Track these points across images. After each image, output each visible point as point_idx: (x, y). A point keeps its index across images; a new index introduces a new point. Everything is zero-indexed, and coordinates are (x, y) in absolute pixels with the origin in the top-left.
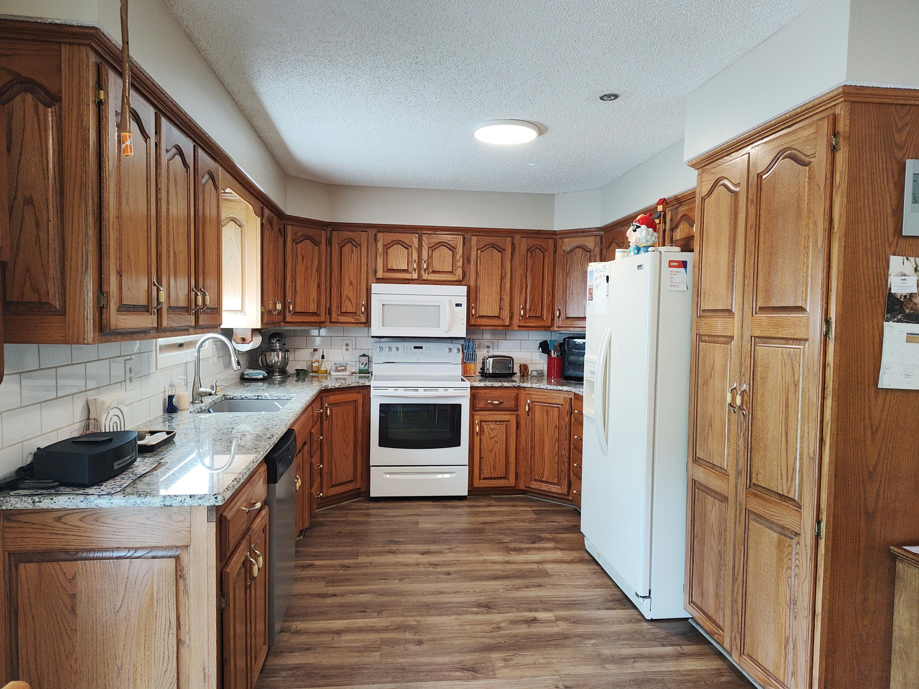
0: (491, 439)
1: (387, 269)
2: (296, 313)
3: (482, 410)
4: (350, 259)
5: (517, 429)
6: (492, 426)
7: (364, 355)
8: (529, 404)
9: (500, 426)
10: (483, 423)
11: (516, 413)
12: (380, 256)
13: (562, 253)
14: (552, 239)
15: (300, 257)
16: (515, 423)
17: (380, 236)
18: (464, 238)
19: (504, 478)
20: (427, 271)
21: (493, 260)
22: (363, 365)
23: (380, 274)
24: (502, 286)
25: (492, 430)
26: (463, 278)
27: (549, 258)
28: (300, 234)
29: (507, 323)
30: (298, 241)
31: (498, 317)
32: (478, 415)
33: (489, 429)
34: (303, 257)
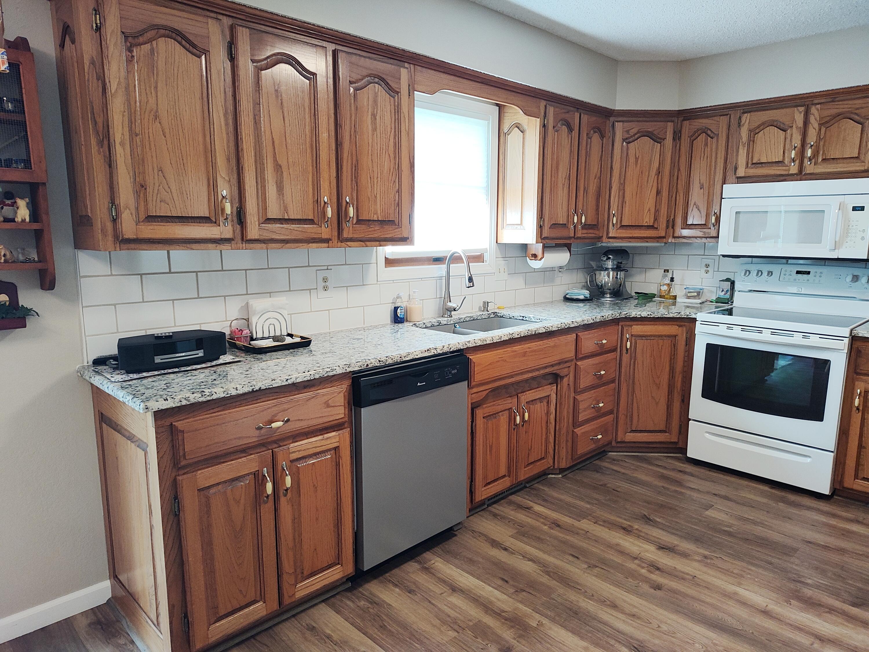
1: (753, 164)
2: (622, 227)
4: (703, 155)
7: (728, 280)
12: (744, 146)
15: (632, 160)
17: (746, 118)
20: (813, 161)
22: (723, 293)
23: (741, 172)
28: (634, 131)
30: (631, 140)
32: (862, 380)
34: (637, 159)
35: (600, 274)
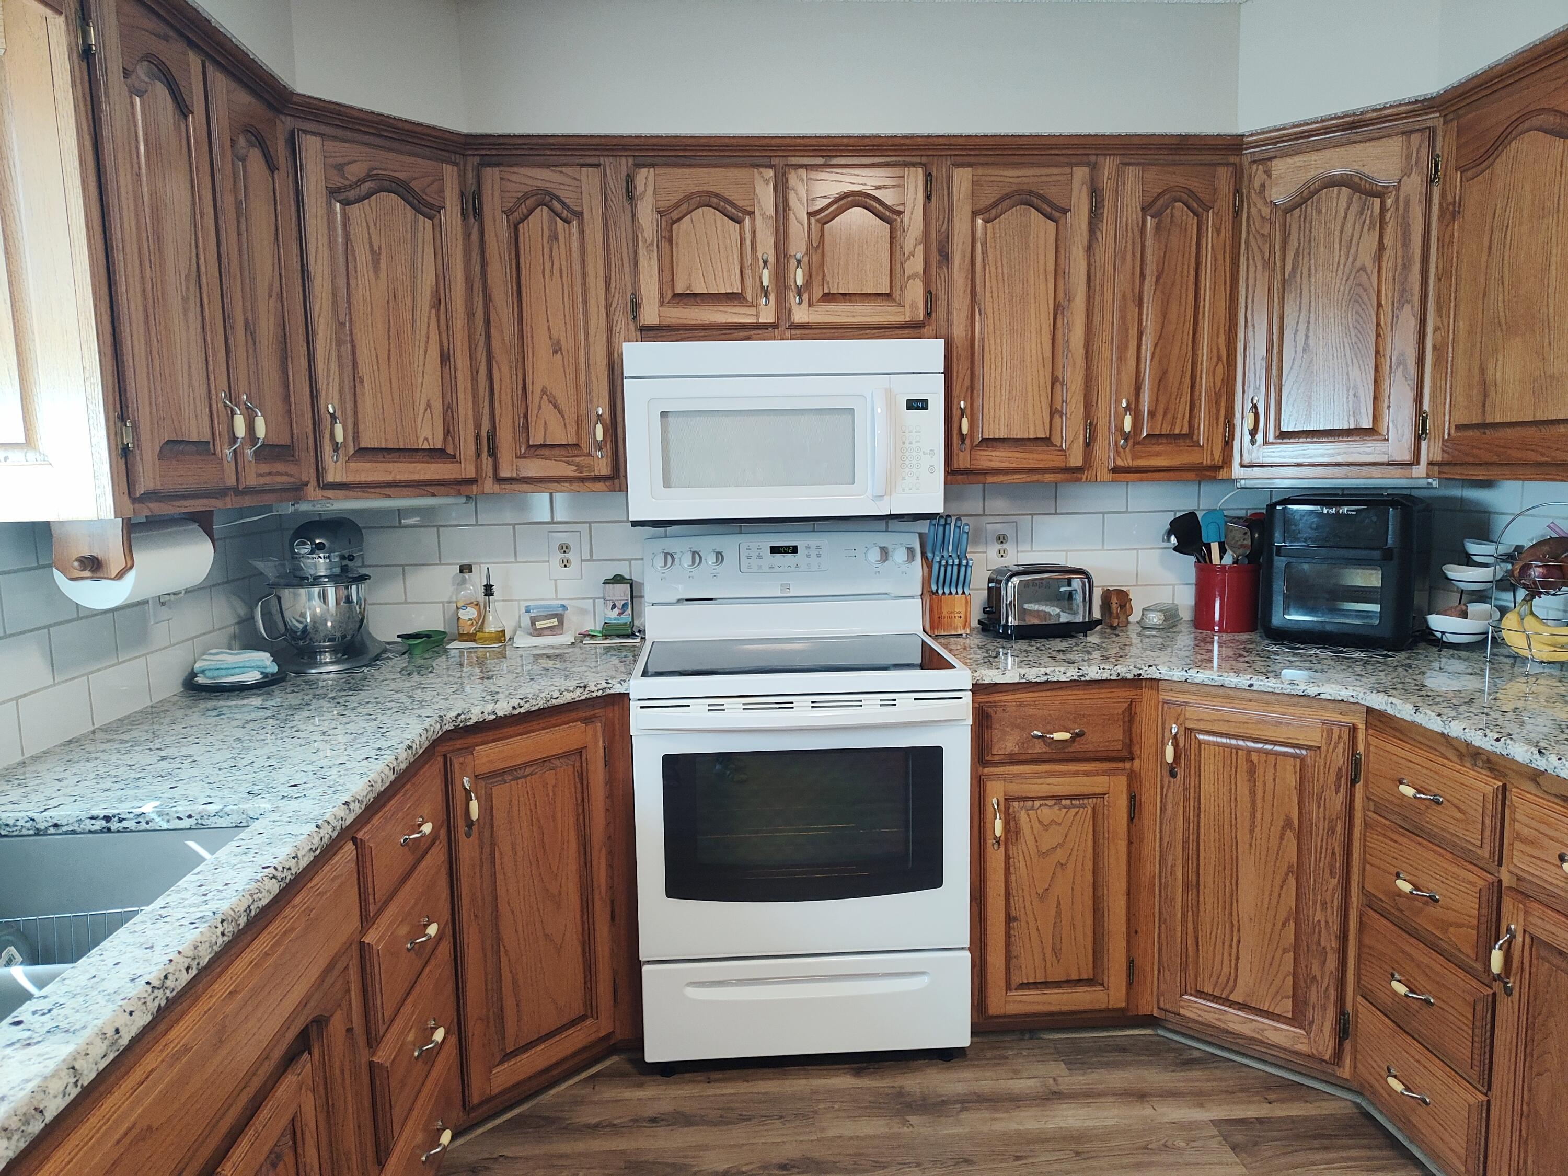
0: (1043, 855)
1: (675, 295)
2: (363, 453)
3: (1012, 760)
4: (548, 265)
5: (1131, 819)
6: (1048, 813)
7: (618, 579)
8: (1175, 738)
9: (1074, 811)
10: (1016, 804)
11: (1128, 765)
12: (650, 251)
13: (1266, 211)
14: (1227, 164)
15: (362, 256)
16: (1123, 802)
17: (645, 179)
18: (928, 177)
19: (1090, 982)
20: (805, 297)
21: (1027, 247)
22: (616, 611)
23: (650, 314)
24: (1059, 334)
25: (1046, 827)
26: (928, 314)
27: (1218, 231)
28: (356, 171)
29: (1076, 460)
30: (352, 194)
31: (1047, 441)
32: (998, 777)
33: (1036, 825)
34: (376, 256)
35: (296, 595)
